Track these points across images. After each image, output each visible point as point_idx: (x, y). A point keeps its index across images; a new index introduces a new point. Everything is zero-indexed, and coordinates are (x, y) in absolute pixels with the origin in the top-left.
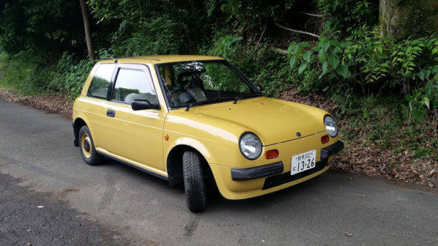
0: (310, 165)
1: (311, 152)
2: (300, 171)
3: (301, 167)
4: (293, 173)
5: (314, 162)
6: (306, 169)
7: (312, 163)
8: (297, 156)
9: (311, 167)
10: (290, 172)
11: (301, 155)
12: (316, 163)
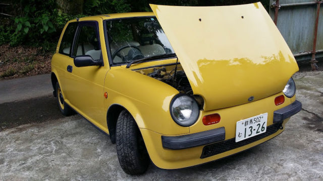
0: (260, 130)
1: (261, 115)
2: (247, 137)
3: (248, 132)
4: (238, 140)
5: (265, 126)
6: (254, 134)
7: (263, 127)
8: (244, 121)
9: (261, 132)
10: (234, 139)
11: (249, 119)
12: (268, 128)
